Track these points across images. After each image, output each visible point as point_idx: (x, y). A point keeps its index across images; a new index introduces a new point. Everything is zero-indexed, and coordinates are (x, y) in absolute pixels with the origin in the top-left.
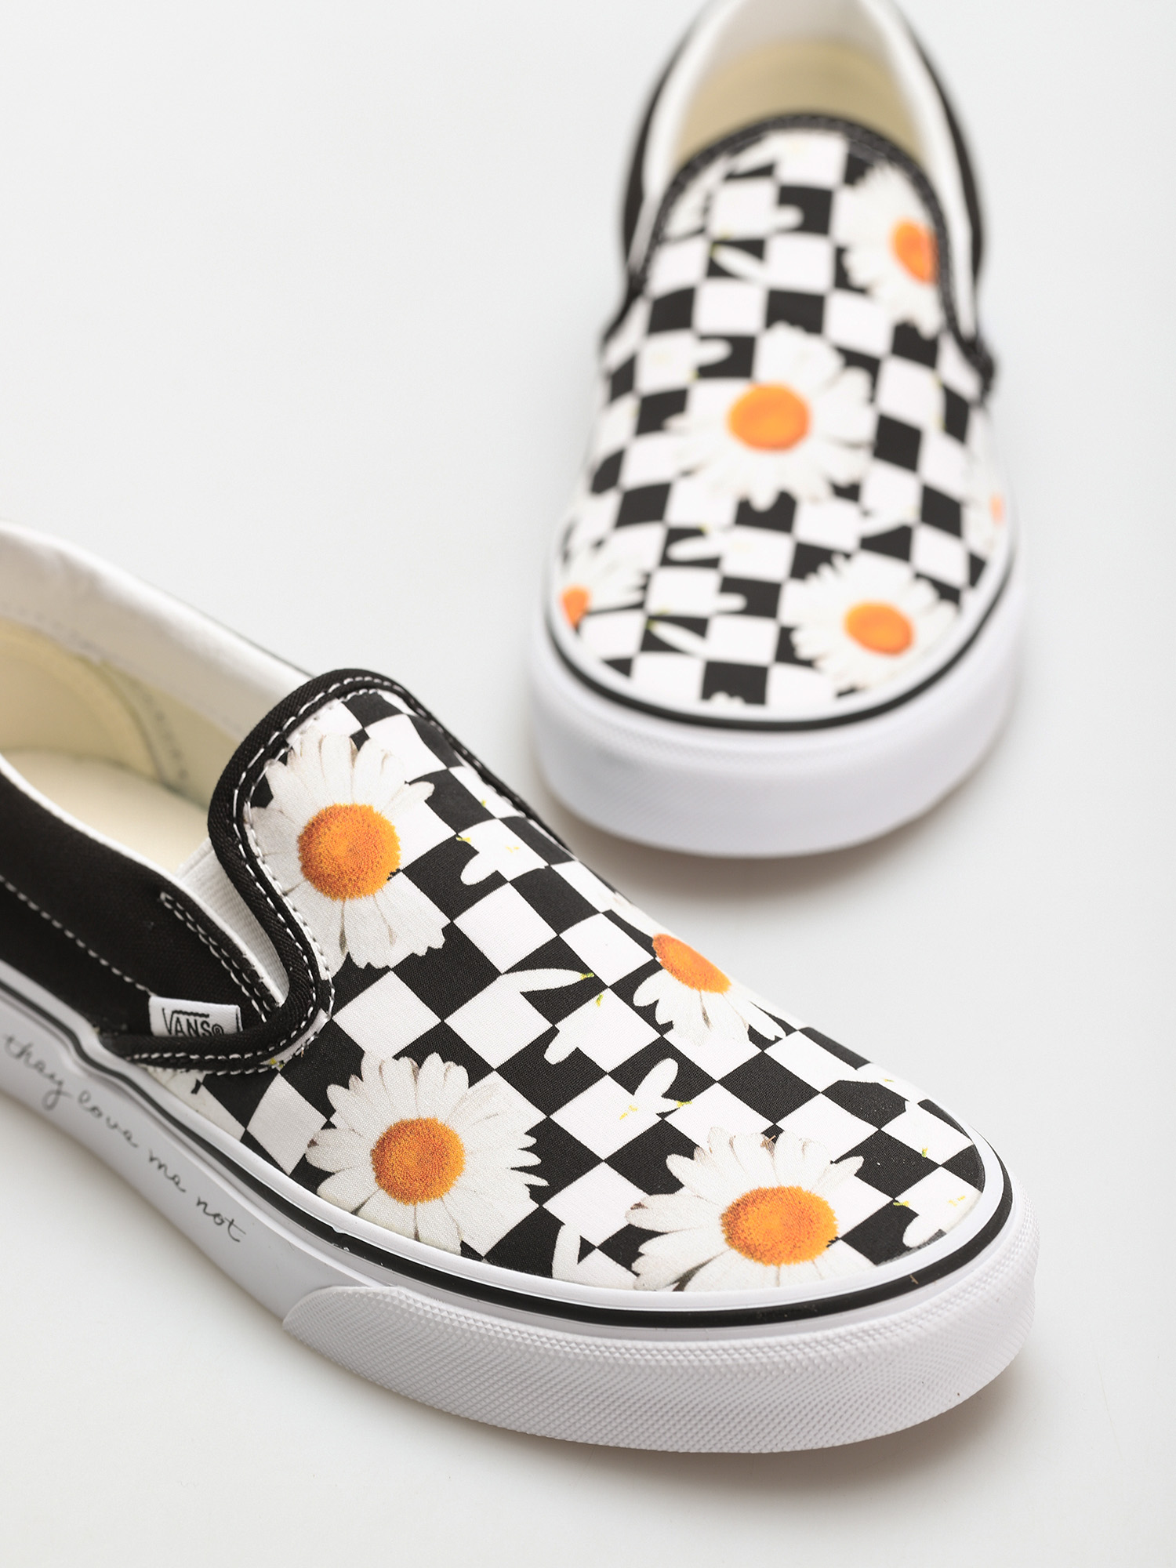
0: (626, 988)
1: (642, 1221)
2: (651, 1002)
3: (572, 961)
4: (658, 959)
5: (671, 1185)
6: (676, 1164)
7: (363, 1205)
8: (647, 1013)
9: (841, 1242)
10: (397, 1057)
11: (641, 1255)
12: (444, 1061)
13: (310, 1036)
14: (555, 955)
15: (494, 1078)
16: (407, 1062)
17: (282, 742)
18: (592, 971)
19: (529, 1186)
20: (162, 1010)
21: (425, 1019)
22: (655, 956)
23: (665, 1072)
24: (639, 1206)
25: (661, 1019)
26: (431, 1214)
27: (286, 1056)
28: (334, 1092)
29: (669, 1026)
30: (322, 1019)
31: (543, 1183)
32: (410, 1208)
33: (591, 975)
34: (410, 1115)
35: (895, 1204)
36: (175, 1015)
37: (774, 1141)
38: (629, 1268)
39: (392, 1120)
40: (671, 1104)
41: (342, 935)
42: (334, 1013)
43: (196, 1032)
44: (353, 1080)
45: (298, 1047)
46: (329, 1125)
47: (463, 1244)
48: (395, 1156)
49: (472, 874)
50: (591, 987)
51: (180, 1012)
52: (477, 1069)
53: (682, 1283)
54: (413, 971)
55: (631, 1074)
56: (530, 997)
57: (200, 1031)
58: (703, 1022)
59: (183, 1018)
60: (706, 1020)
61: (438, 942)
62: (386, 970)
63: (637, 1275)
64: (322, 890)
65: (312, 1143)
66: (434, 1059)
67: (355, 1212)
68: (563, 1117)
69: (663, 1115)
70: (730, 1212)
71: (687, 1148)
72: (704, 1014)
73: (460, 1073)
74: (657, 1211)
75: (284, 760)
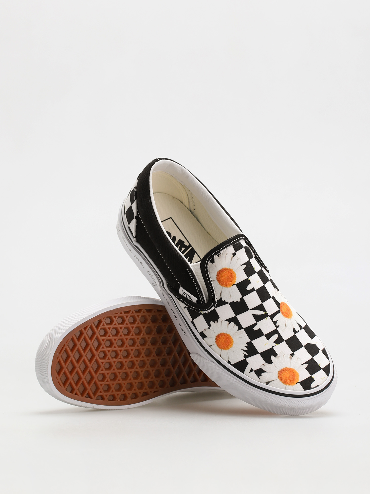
0: (272, 317)
1: (264, 368)
2: (276, 320)
3: (263, 309)
4: (280, 310)
5: (270, 362)
6: (273, 358)
7: (212, 345)
8: (275, 323)
9: (299, 383)
10: (225, 320)
11: (262, 375)
12: (234, 324)
13: (210, 310)
14: (261, 307)
15: (243, 330)
16: (227, 322)
17: (219, 252)
18: (267, 312)
19: (244, 354)
20: (182, 290)
21: (232, 315)
22: (279, 309)
23: (275, 337)
24: (263, 365)
25: (277, 325)
26: (224, 352)
27: (204, 312)
28: (212, 323)
29: (278, 326)
30: (213, 308)
31: (247, 354)
32: (221, 350)
33: (266, 313)
34: (225, 332)
35: (311, 377)
36: (184, 293)
37: (292, 357)
38: (259, 377)
39: (221, 332)
40: (275, 344)
41: (221, 293)
42: (215, 308)
43: (188, 298)
44: (216, 322)
45: (207, 312)
46: (209, 328)
47: (229, 361)
48: (220, 339)
49: (249, 288)
50: (266, 316)
51: (186, 293)
52: (240, 327)
53: (268, 383)
54: (233, 305)
55: (269, 336)
56: (254, 315)
57: (189, 299)
58: (285, 326)
59: (186, 295)
60: (286, 326)
61: (239, 300)
62: (228, 303)
63: (260, 379)
64: (219, 283)
65: (205, 330)
66: (232, 323)
67: (210, 346)
68: (254, 342)
69: (273, 346)
70: (280, 371)
71: (275, 355)
72: (286, 324)
73: (236, 327)
74: (267, 367)
75: (218, 256)
